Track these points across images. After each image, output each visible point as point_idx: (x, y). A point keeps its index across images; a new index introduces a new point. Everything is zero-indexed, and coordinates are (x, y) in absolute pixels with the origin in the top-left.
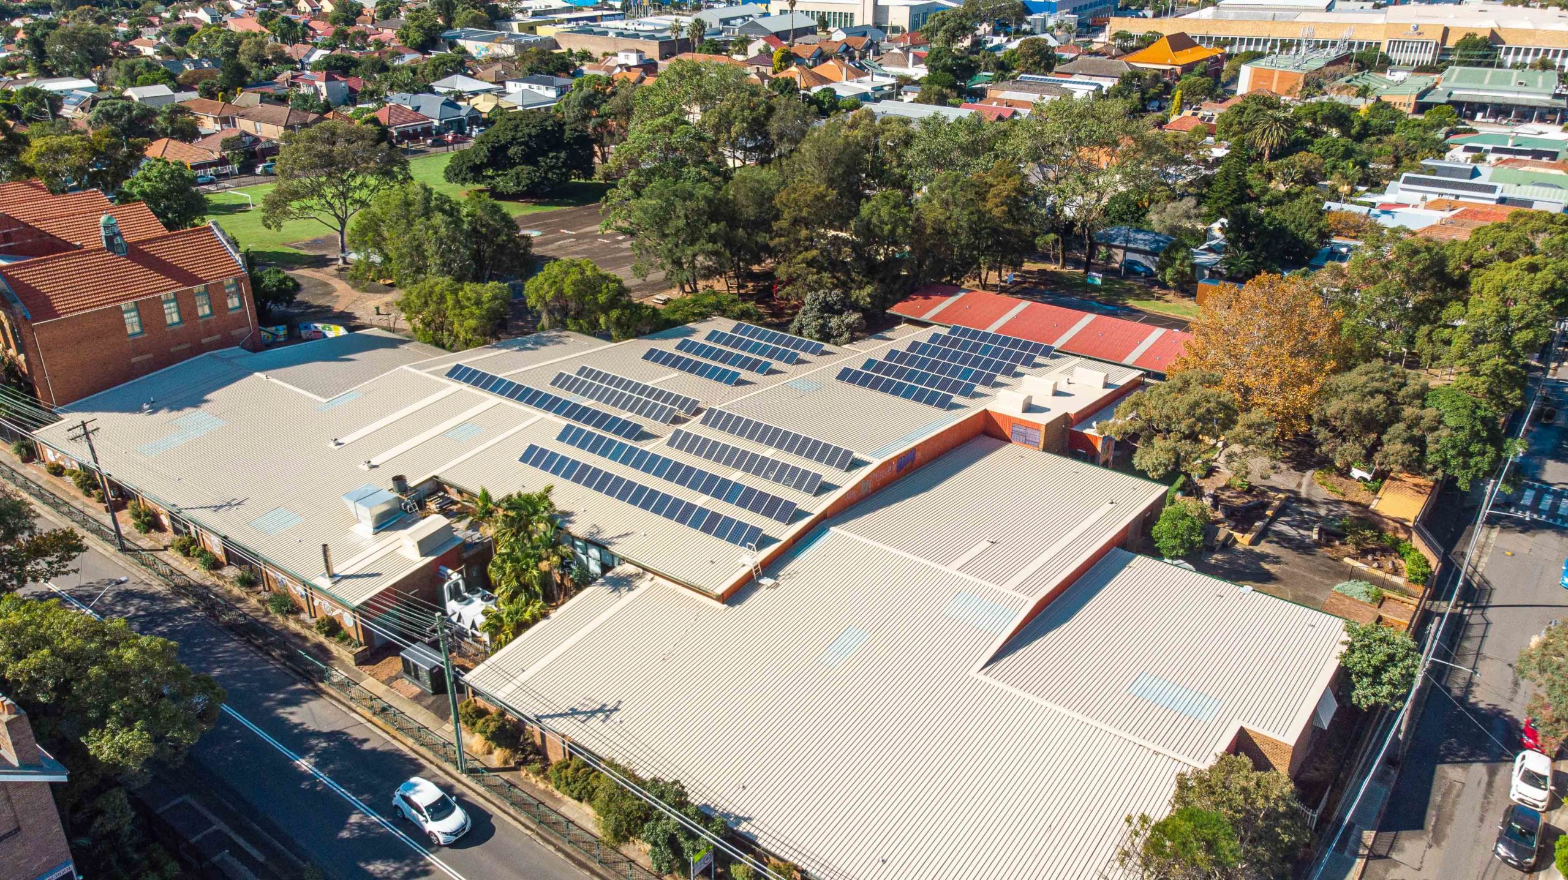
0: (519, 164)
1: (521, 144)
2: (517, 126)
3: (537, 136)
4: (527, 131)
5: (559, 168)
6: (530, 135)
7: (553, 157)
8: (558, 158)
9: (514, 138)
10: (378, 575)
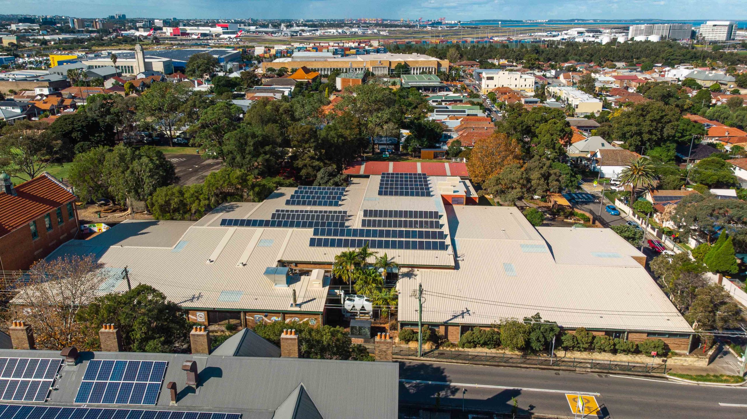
0: (80, 141)
1: (78, 131)
2: (73, 122)
3: (87, 126)
4: (80, 124)
5: (103, 141)
6: (82, 126)
7: (98, 136)
8: (101, 136)
9: (73, 128)
10: (315, 299)
